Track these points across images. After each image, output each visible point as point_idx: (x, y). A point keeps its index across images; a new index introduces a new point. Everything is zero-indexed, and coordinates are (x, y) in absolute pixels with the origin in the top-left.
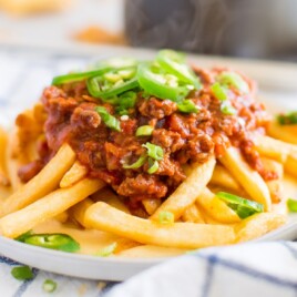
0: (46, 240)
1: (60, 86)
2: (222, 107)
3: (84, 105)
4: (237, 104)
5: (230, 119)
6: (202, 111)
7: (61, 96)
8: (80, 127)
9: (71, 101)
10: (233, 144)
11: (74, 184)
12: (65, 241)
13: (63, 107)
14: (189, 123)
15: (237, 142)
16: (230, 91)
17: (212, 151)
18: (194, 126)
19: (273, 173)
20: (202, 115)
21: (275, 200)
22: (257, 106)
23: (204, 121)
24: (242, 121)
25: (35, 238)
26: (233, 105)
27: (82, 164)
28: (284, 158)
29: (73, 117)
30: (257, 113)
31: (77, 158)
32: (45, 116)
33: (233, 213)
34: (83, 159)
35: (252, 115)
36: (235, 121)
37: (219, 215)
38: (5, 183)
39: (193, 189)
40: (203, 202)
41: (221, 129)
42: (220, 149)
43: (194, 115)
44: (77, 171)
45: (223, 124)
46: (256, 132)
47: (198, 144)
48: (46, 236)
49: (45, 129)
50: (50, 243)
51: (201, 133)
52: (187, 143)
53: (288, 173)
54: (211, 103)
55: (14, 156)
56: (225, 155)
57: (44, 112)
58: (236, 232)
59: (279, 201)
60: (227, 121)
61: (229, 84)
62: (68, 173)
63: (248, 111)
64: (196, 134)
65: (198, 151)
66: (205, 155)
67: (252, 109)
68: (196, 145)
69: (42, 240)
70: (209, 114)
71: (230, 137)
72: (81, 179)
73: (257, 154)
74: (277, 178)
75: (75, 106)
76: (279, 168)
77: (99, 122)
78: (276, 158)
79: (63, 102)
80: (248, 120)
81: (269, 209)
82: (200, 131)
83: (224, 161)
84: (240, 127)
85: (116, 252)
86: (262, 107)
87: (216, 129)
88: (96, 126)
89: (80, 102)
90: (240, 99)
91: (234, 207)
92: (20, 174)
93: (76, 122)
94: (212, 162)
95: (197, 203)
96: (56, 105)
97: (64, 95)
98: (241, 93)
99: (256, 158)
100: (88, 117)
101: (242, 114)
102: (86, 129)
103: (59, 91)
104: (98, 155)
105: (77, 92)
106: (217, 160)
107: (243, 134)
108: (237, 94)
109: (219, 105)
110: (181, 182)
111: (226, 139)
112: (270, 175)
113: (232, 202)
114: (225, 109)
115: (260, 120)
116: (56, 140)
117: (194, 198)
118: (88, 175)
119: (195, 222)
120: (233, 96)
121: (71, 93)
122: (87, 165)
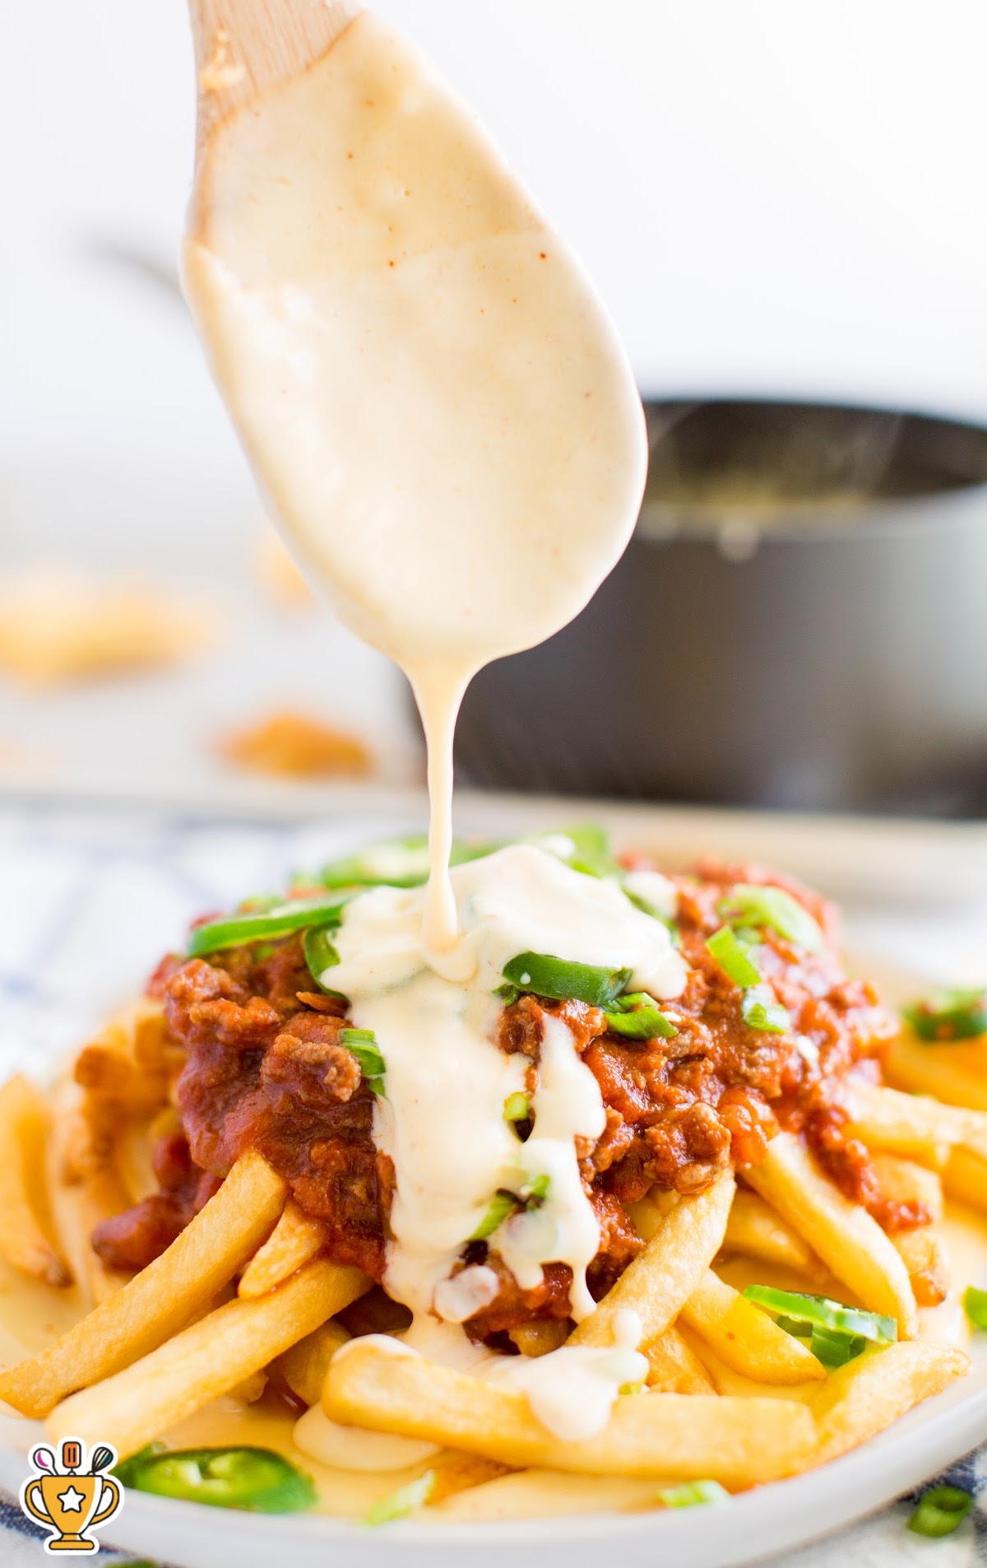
0: (205, 1472)
1: (218, 957)
2: (748, 1006)
3: (302, 1022)
4: (791, 993)
5: (776, 1046)
6: (683, 1028)
7: (223, 994)
8: (292, 1098)
9: (260, 1011)
10: (784, 1124)
11: (282, 1285)
12: (268, 1474)
13: (233, 1031)
14: (646, 1069)
15: (795, 1117)
16: (765, 950)
17: (725, 1155)
18: (660, 1078)
19: (913, 1207)
20: (686, 1039)
21: (928, 1296)
22: (850, 995)
23: (693, 1058)
24: (808, 1047)
25: (168, 1467)
26: (780, 999)
27: (306, 1215)
28: (942, 1155)
29: (267, 1066)
30: (853, 1016)
31: (288, 1197)
32: (173, 1053)
33: (799, 1350)
34: (310, 1203)
35: (839, 1025)
36: (789, 1049)
37: (754, 1361)
38: (53, 1276)
39: (669, 1281)
40: (700, 1317)
41: (747, 1080)
42: (748, 1146)
43: (662, 1042)
44: (293, 1243)
45: (752, 1063)
46: (854, 1079)
47: (677, 1136)
48: (203, 1456)
49: (175, 1095)
50: (218, 1487)
51: (684, 1102)
52: (641, 1135)
53: (955, 1197)
54: (712, 997)
55: (73, 1179)
56: (763, 1166)
57: (168, 1039)
58: (818, 1416)
59: (941, 1298)
60: (765, 1054)
61: (759, 927)
62: (263, 1253)
63: (824, 1010)
64: (668, 1102)
65: (682, 1161)
66: (703, 1170)
67: (837, 1002)
68: (670, 1140)
69: (190, 1472)
70: (706, 1035)
71: (772, 1102)
72: (306, 1265)
73: (862, 1151)
74: (928, 1221)
75: (273, 1029)
76: (927, 1188)
77: (356, 1082)
78: (919, 1156)
79: (235, 1016)
80: (827, 1045)
81: (912, 1329)
82: (682, 1093)
83: (759, 1182)
84: (805, 1068)
85: (435, 1501)
86: (869, 996)
87: (732, 1080)
88: (345, 1094)
89: (288, 1014)
90: (795, 973)
91: (803, 1331)
92: (100, 1245)
93: (279, 1080)
94: (725, 1188)
95: (683, 1325)
96: (210, 1023)
97: (235, 988)
98: (798, 953)
99: (861, 1162)
100: (321, 1065)
101: (805, 1023)
102: (313, 1105)
103: (219, 977)
104: (357, 1188)
105: (274, 976)
106: (739, 1179)
107: (815, 1089)
108: (787, 958)
109: (737, 1002)
110: (629, 1260)
111: (764, 1112)
112: (905, 1212)
113: (797, 1317)
114: (756, 1014)
115: (864, 1037)
116: (217, 1139)
117: (675, 1310)
118: (326, 1252)
119: (681, 1390)
120: (773, 965)
121: (256, 982)
122: (323, 1220)
